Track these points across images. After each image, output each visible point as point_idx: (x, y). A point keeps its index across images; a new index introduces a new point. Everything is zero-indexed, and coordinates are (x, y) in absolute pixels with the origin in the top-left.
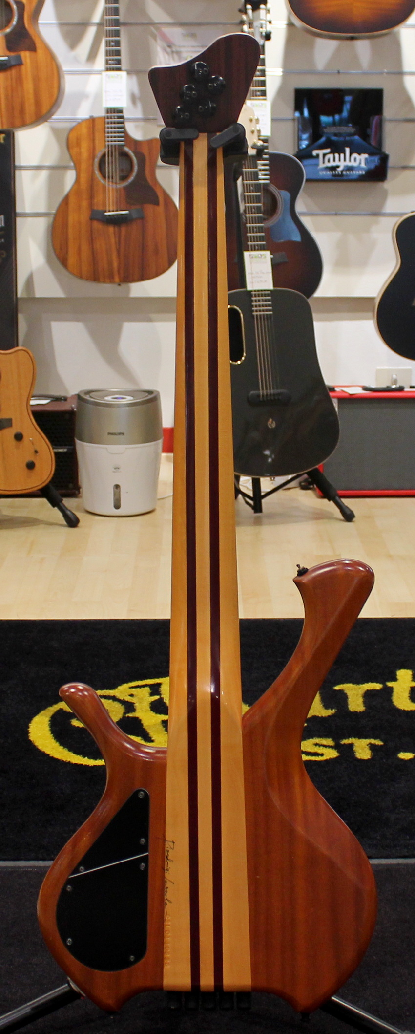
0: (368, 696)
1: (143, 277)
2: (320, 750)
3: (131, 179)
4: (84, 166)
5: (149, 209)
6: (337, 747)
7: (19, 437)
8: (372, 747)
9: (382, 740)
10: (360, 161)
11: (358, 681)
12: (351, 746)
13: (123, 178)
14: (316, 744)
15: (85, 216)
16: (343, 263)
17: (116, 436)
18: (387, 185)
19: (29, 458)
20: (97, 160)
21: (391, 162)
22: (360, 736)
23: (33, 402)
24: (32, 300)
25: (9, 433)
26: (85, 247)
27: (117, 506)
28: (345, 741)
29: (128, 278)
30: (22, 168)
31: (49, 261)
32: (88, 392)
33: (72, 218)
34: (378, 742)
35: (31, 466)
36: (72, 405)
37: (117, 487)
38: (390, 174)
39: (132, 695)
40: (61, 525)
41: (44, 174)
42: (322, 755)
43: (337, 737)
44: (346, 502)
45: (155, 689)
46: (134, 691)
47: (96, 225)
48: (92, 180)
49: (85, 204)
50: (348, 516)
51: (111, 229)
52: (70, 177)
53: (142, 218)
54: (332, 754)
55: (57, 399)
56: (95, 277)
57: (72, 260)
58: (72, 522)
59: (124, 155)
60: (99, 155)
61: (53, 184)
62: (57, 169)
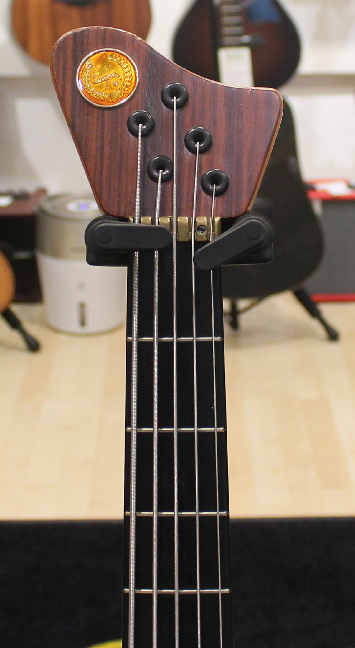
17: (81, 252)
27: (83, 323)
37: (82, 305)
40: (21, 349)
47: (59, 8)
50: (333, 336)
51: (74, 12)
57: (33, 44)
58: (33, 347)
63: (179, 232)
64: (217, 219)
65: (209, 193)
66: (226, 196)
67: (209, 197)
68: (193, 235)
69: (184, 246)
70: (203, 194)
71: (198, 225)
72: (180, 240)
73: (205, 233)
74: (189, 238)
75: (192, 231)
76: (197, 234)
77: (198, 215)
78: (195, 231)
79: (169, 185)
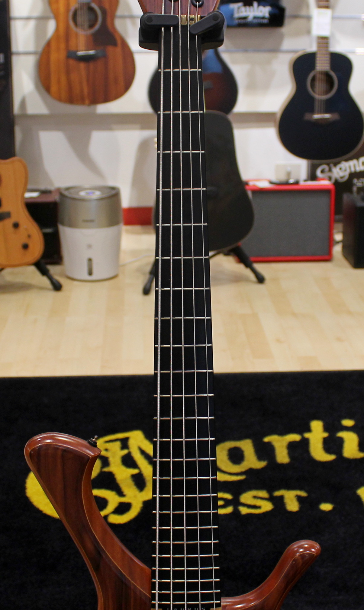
0: (291, 446)
1: (107, 99)
2: (258, 503)
3: (97, 27)
4: (62, 17)
5: (110, 50)
6: (271, 499)
7: (16, 226)
8: (299, 499)
9: (306, 491)
10: (264, 11)
11: (282, 433)
12: (282, 498)
13: (91, 26)
14: (255, 497)
15: (63, 55)
16: (252, 87)
17: (89, 223)
18: (285, 29)
19: (24, 240)
20: (71, 14)
21: (288, 13)
22: (289, 487)
23: (28, 195)
24: (25, 116)
25: (8, 223)
26: (63, 79)
27: (90, 273)
28: (277, 493)
29: (95, 100)
30: (15, 19)
31: (37, 87)
32: (68, 189)
33: (54, 57)
34: (303, 494)
35: (25, 247)
36: (55, 197)
37: (90, 260)
38: (287, 21)
39: (106, 450)
40: (48, 289)
41: (32, 24)
42: (259, 507)
43: (270, 491)
44: (258, 267)
45: (125, 443)
46: (109, 445)
47: (72, 62)
48: (67, 28)
49: (63, 46)
50: (261, 279)
51: (82, 65)
52: (51, 26)
53: (105, 57)
54: (267, 506)
55: (44, 192)
56: (71, 100)
57: (54, 88)
58: (57, 287)
59: (91, 10)
60: (72, 9)
61: (40, 30)
62: (42, 19)
63: (182, 21)
64: (199, 16)
65: (195, 6)
66: (203, 8)
67: (195, 8)
68: (188, 22)
69: (184, 27)
70: (192, 6)
71: (190, 18)
72: (183, 24)
73: (194, 22)
74: (187, 24)
75: (187, 21)
76: (190, 22)
77: (190, 14)
78: (189, 21)
79: (177, 3)
